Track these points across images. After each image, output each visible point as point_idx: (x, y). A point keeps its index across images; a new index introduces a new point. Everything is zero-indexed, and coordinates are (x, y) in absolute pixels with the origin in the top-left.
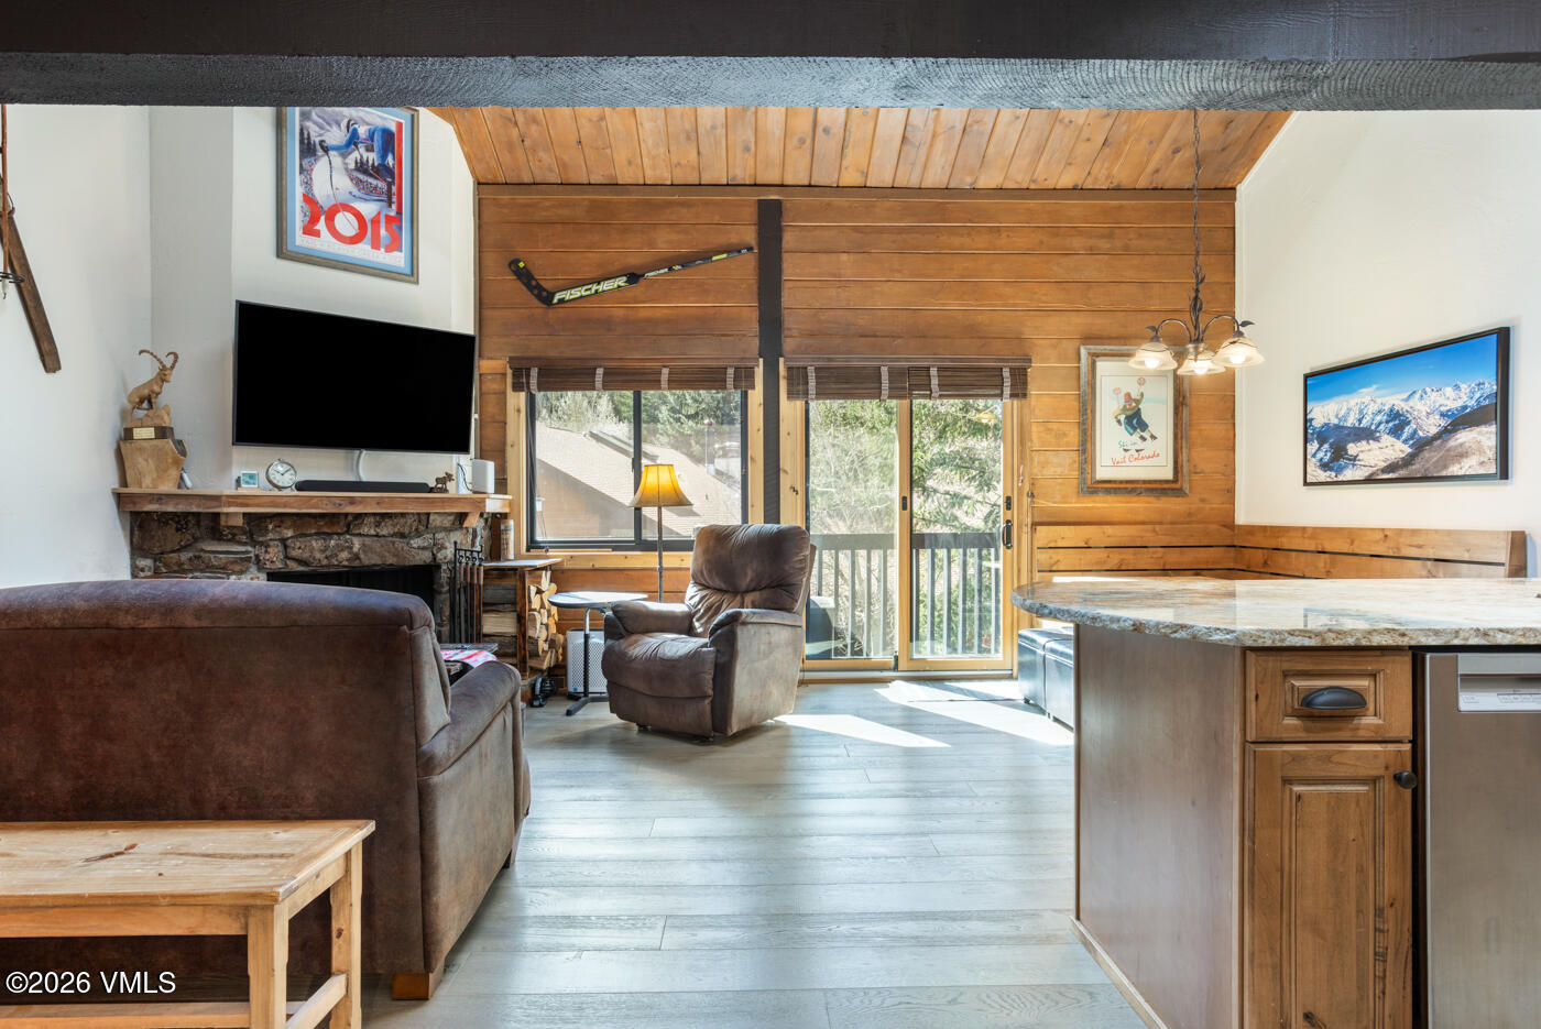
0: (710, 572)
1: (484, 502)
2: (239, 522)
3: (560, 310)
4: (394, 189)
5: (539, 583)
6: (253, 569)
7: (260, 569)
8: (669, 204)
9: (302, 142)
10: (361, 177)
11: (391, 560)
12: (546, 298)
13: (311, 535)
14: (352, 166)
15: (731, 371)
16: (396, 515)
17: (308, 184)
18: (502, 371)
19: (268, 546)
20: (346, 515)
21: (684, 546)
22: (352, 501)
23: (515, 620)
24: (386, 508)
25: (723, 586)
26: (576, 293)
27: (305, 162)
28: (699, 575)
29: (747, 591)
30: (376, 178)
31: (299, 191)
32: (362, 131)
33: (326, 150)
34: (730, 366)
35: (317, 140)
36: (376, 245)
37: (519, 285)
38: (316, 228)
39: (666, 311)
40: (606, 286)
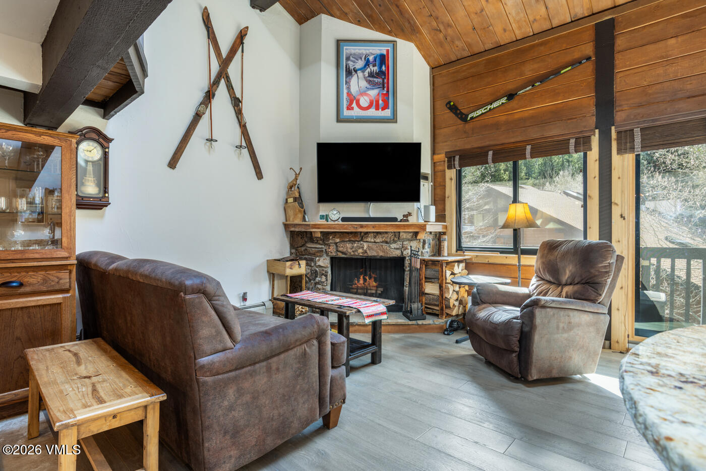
0: (544, 270)
1: (426, 226)
2: (319, 235)
3: (471, 123)
4: (386, 81)
5: (453, 269)
6: (325, 255)
7: (327, 255)
8: (533, 46)
9: (346, 71)
10: (371, 79)
11: (381, 254)
12: (463, 117)
13: (346, 241)
14: (367, 75)
15: (572, 141)
16: (383, 233)
17: (349, 88)
18: (443, 160)
19: (329, 246)
20: (361, 232)
21: (532, 252)
22: (362, 226)
23: (438, 288)
24: (377, 229)
25: (551, 279)
26: (479, 112)
27: (348, 78)
28: (538, 271)
29: (566, 285)
30: (377, 78)
31: (345, 91)
32: (371, 58)
33: (356, 71)
34: (572, 138)
35: (352, 68)
36: (377, 109)
37: (452, 115)
38: (352, 106)
39: (531, 112)
40: (495, 105)
